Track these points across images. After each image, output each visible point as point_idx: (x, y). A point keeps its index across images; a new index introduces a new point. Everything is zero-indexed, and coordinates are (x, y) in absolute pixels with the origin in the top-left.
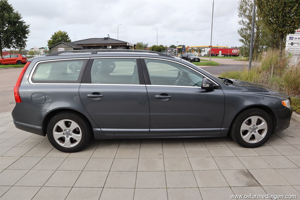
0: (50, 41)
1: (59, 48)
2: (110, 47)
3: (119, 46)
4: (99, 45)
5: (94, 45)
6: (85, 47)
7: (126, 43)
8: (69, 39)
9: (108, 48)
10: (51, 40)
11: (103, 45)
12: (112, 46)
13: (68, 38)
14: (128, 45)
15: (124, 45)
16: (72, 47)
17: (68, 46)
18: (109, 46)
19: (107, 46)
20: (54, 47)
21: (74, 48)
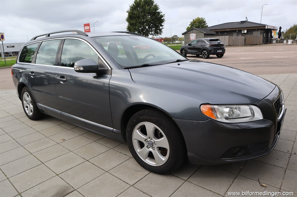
0: (188, 27)
1: (191, 34)
2: (246, 31)
3: (256, 30)
4: (233, 30)
5: (227, 30)
6: (219, 32)
7: (265, 26)
8: (207, 25)
9: (242, 32)
10: (190, 26)
11: (237, 29)
12: (247, 30)
13: (205, 24)
14: (266, 28)
15: (262, 28)
16: (203, 32)
17: (199, 32)
18: (244, 30)
19: (242, 30)
20: (187, 33)
21: (205, 33)
